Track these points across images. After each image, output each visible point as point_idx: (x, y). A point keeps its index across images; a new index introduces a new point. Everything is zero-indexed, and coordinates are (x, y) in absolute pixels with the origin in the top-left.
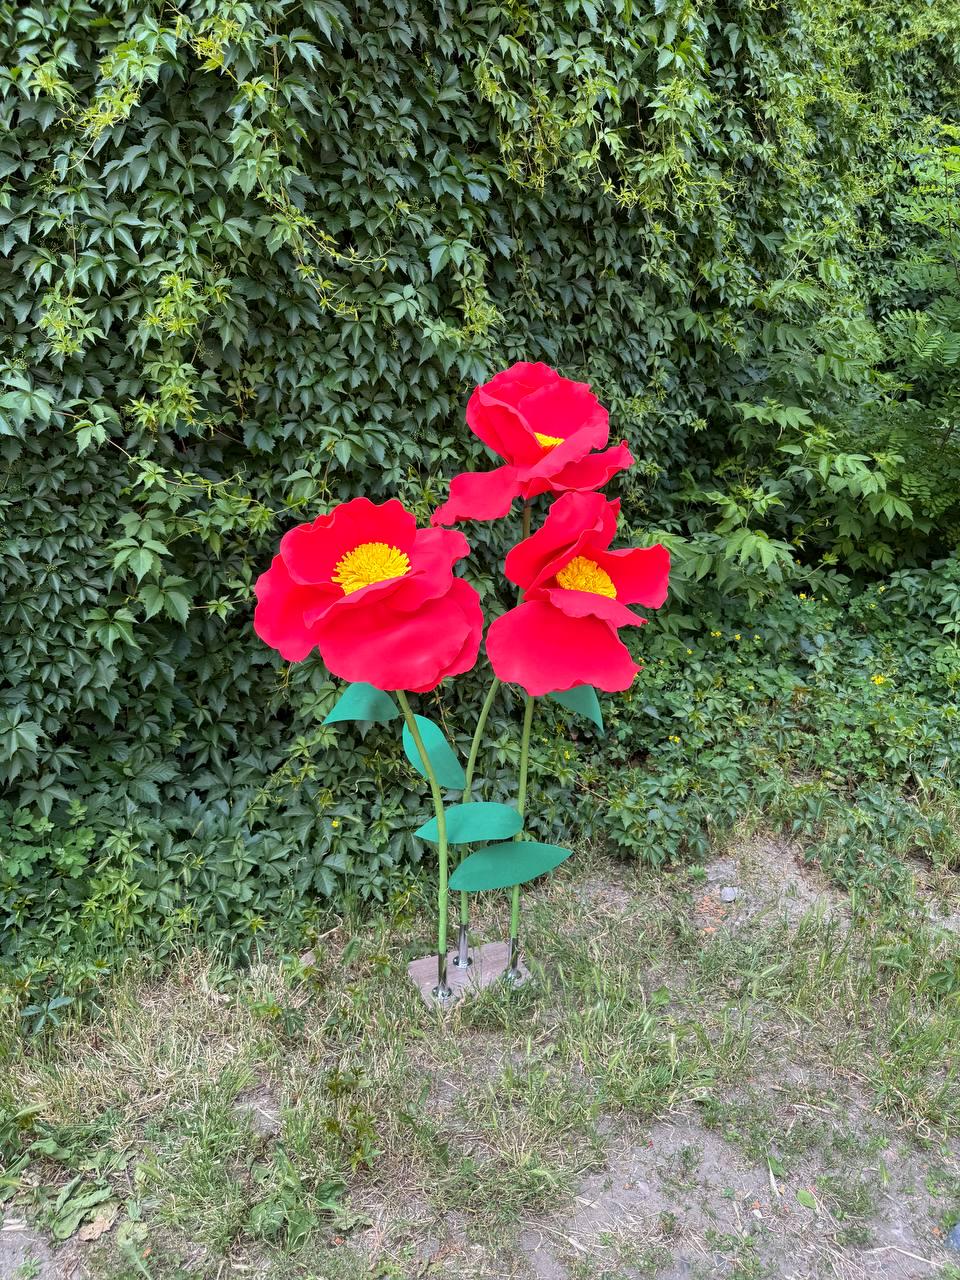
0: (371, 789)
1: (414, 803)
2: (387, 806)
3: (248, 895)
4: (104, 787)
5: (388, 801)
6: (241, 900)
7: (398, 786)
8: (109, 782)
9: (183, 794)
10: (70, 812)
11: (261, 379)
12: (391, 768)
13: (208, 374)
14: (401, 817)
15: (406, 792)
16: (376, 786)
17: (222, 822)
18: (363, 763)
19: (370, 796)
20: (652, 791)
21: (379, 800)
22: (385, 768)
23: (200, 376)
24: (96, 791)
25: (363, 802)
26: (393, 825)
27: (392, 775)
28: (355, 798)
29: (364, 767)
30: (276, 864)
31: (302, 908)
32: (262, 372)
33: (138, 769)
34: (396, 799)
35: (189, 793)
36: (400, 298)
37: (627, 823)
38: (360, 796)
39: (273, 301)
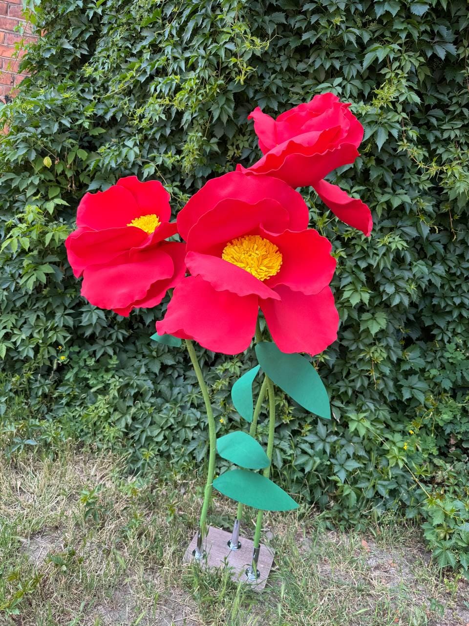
3: (160, 438)
4: (140, 357)
6: (156, 440)
8: (144, 356)
9: (176, 375)
10: (109, 361)
11: (247, 145)
13: (214, 140)
17: (180, 396)
23: (209, 141)
24: (135, 357)
30: (188, 430)
31: (185, 461)
32: (248, 140)
33: (160, 354)
35: (179, 376)
36: (331, 85)
37: (436, 522)
39: (251, 95)
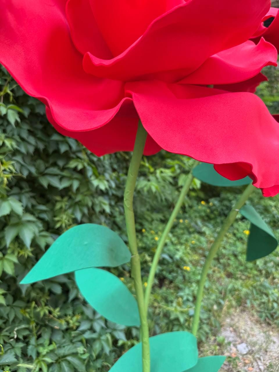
0: (26, 333)
1: (58, 337)
2: (42, 345)
5: (41, 341)
7: (46, 326)
12: (42, 314)
14: (52, 351)
15: (53, 330)
16: (30, 330)
18: (20, 313)
19: (26, 340)
20: (185, 298)
21: (33, 341)
22: (37, 315)
25: (21, 345)
26: (49, 360)
27: (43, 320)
28: (14, 343)
29: (20, 317)
34: (46, 338)
37: (182, 320)
38: (18, 340)
